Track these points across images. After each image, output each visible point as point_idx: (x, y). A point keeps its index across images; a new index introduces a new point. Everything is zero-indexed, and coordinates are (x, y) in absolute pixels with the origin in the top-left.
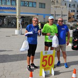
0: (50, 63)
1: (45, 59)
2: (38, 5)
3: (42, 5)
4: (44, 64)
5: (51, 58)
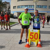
0: (36, 38)
1: (32, 34)
2: (48, 7)
4: (32, 38)
5: (36, 35)
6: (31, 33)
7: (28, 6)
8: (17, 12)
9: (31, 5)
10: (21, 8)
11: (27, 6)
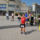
7: (0, 5)
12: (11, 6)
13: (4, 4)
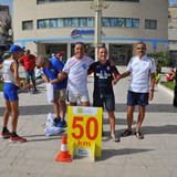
0: (92, 134)
1: (78, 122)
3: (151, 24)
4: (78, 134)
5: (92, 123)
6: (76, 119)
7: (76, 21)
8: (38, 43)
9: (86, 18)
10: (51, 26)
11: (71, 19)
12: (118, 22)
13: (90, 18)
